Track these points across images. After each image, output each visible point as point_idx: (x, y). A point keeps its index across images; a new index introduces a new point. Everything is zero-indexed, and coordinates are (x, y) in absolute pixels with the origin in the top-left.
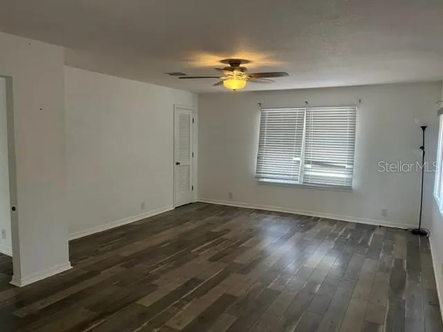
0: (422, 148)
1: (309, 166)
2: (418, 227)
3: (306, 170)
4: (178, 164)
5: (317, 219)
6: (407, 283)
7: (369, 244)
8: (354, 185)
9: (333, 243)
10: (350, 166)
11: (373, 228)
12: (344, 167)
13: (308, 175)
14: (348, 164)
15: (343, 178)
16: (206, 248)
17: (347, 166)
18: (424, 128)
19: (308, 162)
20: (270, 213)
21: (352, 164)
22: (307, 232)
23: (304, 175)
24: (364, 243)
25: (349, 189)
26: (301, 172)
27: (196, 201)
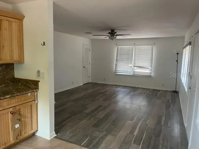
0: (177, 61)
1: (135, 68)
2: (175, 90)
3: (134, 69)
4: (84, 67)
5: (138, 88)
6: (171, 106)
7: (158, 95)
8: (152, 75)
9: (145, 95)
10: (151, 68)
11: (159, 90)
12: (149, 68)
13: (135, 71)
14: (150, 67)
15: (148, 72)
16: (100, 97)
17: (150, 68)
18: (178, 54)
19: (135, 66)
20: (120, 86)
21: (152, 67)
22: (136, 92)
23: (134, 71)
24: (156, 95)
25: (150, 76)
26: (132, 70)
27: (90, 82)
